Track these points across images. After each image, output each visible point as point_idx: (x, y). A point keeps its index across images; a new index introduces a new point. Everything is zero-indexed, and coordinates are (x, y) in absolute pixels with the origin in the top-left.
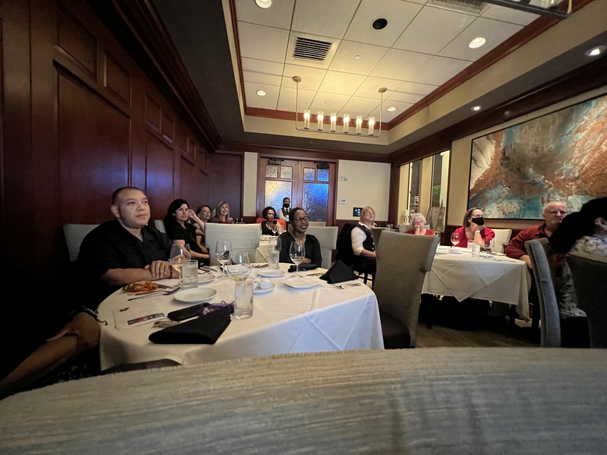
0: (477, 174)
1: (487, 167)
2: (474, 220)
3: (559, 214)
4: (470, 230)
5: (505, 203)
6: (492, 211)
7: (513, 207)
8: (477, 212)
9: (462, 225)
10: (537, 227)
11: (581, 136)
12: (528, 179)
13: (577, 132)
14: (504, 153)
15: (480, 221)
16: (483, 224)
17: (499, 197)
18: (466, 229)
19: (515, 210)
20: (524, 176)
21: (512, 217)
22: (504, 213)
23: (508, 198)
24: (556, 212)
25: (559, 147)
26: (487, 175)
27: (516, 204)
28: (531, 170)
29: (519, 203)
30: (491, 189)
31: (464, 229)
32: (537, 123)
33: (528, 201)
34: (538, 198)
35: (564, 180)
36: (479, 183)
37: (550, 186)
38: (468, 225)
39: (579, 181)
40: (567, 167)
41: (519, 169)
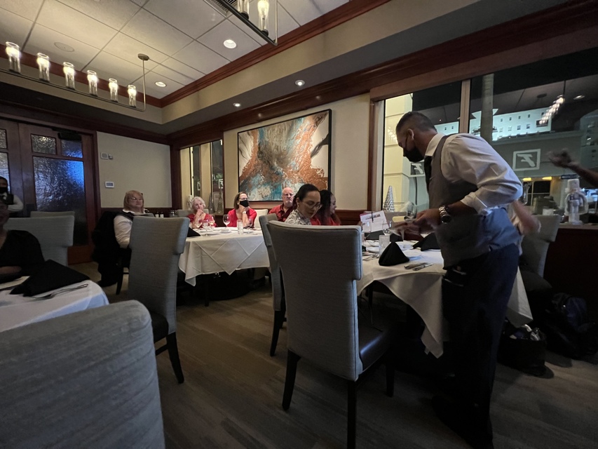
0: (244, 164)
1: (250, 158)
2: (242, 203)
3: (289, 196)
4: (239, 212)
5: (263, 188)
6: (255, 195)
7: (267, 191)
8: (243, 196)
9: (233, 207)
10: (279, 206)
11: (298, 141)
12: (274, 170)
13: (297, 138)
14: (259, 148)
15: (245, 203)
16: (248, 206)
17: (259, 184)
18: (237, 211)
19: (269, 194)
20: (272, 168)
21: (267, 199)
22: (262, 197)
23: (264, 184)
24: (287, 195)
25: (288, 148)
26: (249, 165)
27: (269, 189)
28: (275, 163)
29: (271, 189)
30: (253, 177)
31: (235, 211)
32: (276, 128)
33: (275, 187)
34: (280, 185)
35: (292, 172)
36: (245, 171)
37: (286, 176)
38: (237, 207)
39: (299, 174)
40: (293, 162)
41: (268, 162)
